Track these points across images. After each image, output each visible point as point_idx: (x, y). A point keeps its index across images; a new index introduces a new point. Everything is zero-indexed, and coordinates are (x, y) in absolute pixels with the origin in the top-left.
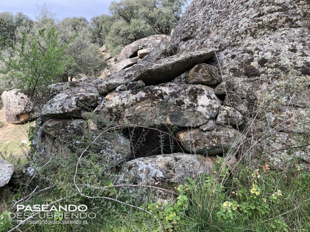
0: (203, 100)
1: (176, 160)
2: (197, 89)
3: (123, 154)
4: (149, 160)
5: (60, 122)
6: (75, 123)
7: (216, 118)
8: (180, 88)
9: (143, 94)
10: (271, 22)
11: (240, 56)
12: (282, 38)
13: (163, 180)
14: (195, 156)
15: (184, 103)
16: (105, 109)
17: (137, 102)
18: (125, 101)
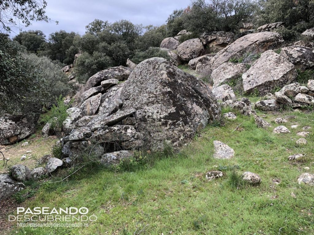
0: (129, 131)
1: (121, 152)
2: (127, 127)
3: (102, 152)
4: (111, 153)
5: (77, 143)
6: (83, 142)
7: (134, 137)
8: (121, 127)
9: (107, 131)
10: (152, 101)
11: (142, 114)
12: (155, 108)
13: (116, 160)
14: (128, 151)
15: (122, 133)
16: (94, 137)
17: (106, 133)
18: (101, 133)
